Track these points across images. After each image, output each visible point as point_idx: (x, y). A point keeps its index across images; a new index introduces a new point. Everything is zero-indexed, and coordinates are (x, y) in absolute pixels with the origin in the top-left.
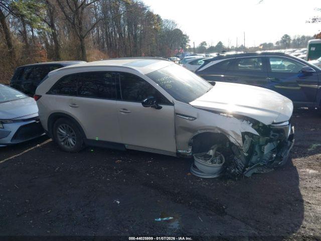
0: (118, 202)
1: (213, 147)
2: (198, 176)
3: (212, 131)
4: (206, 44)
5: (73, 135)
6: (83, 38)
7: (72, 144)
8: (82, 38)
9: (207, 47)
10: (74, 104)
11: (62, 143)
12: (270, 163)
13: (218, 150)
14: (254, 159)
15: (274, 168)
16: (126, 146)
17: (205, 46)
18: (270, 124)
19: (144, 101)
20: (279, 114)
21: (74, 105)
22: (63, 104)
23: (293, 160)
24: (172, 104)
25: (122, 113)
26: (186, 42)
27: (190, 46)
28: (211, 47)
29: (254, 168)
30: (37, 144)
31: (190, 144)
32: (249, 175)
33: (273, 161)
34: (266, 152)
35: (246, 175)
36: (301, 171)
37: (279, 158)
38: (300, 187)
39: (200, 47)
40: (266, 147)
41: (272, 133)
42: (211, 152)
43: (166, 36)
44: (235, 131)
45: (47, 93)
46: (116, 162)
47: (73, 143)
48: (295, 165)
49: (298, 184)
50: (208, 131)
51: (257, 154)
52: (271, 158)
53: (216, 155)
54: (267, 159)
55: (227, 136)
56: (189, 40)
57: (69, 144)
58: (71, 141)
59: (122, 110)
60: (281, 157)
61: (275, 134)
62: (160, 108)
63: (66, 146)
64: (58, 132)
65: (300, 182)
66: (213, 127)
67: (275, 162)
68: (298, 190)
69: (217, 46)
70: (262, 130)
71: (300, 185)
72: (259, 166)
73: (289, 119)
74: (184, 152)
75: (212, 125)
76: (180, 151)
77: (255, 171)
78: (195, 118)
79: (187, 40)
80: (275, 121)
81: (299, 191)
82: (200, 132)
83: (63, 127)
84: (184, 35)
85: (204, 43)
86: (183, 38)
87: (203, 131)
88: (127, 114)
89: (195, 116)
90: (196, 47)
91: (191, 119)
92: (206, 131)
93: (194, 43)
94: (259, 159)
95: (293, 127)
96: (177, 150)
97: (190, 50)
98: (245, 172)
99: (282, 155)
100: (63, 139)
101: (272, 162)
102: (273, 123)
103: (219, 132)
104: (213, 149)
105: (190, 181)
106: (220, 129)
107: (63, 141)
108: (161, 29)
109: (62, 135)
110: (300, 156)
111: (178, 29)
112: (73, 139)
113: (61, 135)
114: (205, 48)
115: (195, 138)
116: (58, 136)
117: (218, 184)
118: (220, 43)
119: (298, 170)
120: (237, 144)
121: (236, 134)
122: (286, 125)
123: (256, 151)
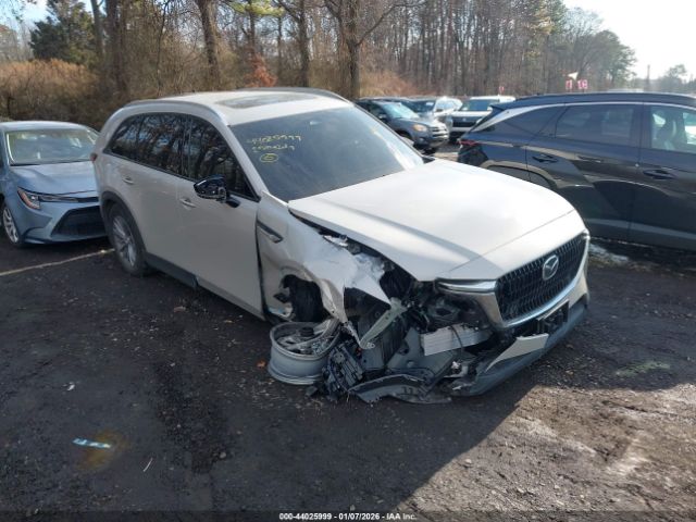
0: (72, 387)
4: (683, 71)
6: (357, 45)
7: (132, 259)
8: (352, 46)
11: (121, 254)
14: (397, 361)
16: (197, 278)
17: (680, 76)
19: (200, 184)
20: (476, 257)
24: (258, 199)
26: (627, 62)
27: (634, 74)
30: (101, 249)
32: (370, 397)
35: (361, 395)
36: (513, 421)
39: (665, 78)
43: (571, 48)
44: (334, 282)
45: (105, 151)
51: (406, 352)
52: (449, 369)
56: (635, 60)
57: (129, 257)
59: (184, 201)
61: (447, 308)
62: (237, 204)
63: (125, 261)
64: (115, 231)
66: (299, 264)
72: (403, 381)
74: (279, 313)
76: (273, 311)
77: (395, 391)
78: (282, 239)
79: (629, 58)
82: (285, 273)
83: (119, 221)
84: (623, 47)
85: (678, 69)
86: (620, 54)
87: (288, 273)
91: (275, 238)
93: (649, 67)
94: (410, 365)
96: (266, 306)
98: (356, 388)
100: (122, 246)
102: (443, 279)
106: (308, 273)
107: (123, 250)
109: (121, 238)
112: (134, 249)
113: (119, 236)
120: (336, 316)
121: (333, 289)
122: (489, 291)
123: (406, 344)
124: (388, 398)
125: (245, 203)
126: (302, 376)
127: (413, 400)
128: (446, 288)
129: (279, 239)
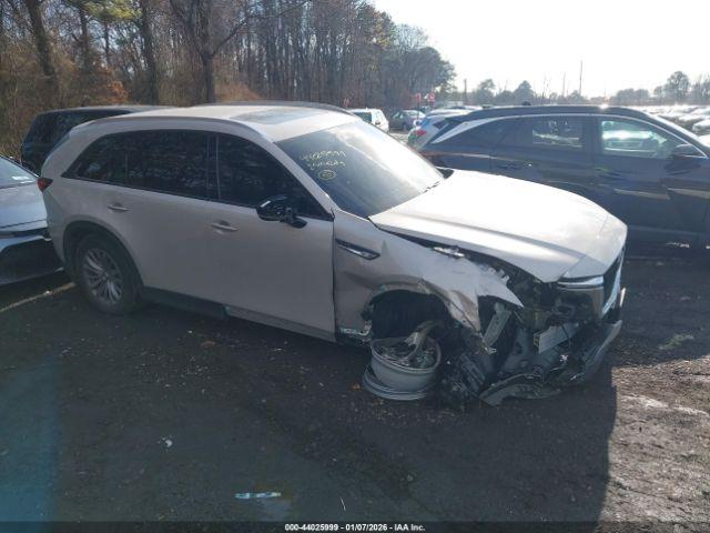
0: (169, 443)
1: (421, 326)
2: (377, 393)
3: (411, 289)
4: (492, 85)
5: (117, 276)
6: (210, 57)
7: (114, 297)
8: (207, 57)
9: (495, 92)
10: (119, 205)
11: (95, 292)
12: (552, 376)
13: (431, 334)
14: (512, 362)
15: (562, 388)
16: (227, 308)
17: (490, 89)
18: (555, 280)
19: (263, 205)
20: (582, 256)
21: (117, 207)
22: (97, 202)
23: (615, 371)
24: (329, 217)
25: (219, 232)
27: (455, 88)
28: (505, 92)
29: (509, 384)
30: (45, 290)
31: (365, 316)
32: (494, 400)
33: (562, 371)
34: (542, 348)
35: (487, 400)
36: (624, 400)
37: (575, 364)
38: (610, 442)
39: (478, 91)
40: (542, 336)
41: (559, 303)
42: (416, 338)
43: (402, 62)
44: (464, 292)
45: (64, 175)
46: (202, 344)
47: (115, 293)
48: (614, 383)
49: (608, 432)
50: (403, 287)
51: (520, 352)
52: (558, 362)
53: (424, 346)
54: (546, 365)
55: (446, 303)
56: (455, 75)
57: (107, 294)
58: (111, 287)
59: (217, 225)
60: (582, 363)
61: (566, 305)
62: (303, 224)
63: (102, 299)
64: (85, 266)
65: (616, 429)
66: (414, 278)
67: (565, 373)
68: (604, 449)
69: (517, 91)
70: (540, 293)
71: (613, 436)
72: (523, 380)
73: (604, 271)
74: (354, 332)
75: (412, 274)
76: (345, 330)
77: (513, 391)
78: (378, 255)
79: (449, 73)
80: (567, 275)
81: (607, 452)
82: (386, 289)
83: (95, 255)
84: (443, 63)
85: (488, 83)
86: (442, 69)
87: (392, 288)
88: (228, 233)
89: (378, 249)
90: (469, 91)
91: (367, 255)
92: (397, 288)
93: (465, 81)
94: (524, 364)
95: (624, 291)
96: (337, 327)
97: (456, 96)
98: (486, 393)
99: (584, 359)
100: (96, 283)
101: (557, 373)
102: (563, 279)
103: (428, 291)
104: (419, 331)
105: (353, 404)
106: (428, 285)
107: (96, 288)
108: (389, 47)
109: (94, 274)
110: (636, 363)
111: (430, 48)
112: (118, 285)
113: (92, 272)
114: (490, 93)
115: (375, 301)
116: (86, 275)
117: (417, 415)
118: (525, 85)
119: (619, 396)
120: (468, 325)
121: (464, 299)
122: (599, 286)
123: (518, 344)
124: (509, 398)
125: (314, 224)
126: (414, 391)
127: (530, 397)
128: (564, 286)
129: (374, 255)
